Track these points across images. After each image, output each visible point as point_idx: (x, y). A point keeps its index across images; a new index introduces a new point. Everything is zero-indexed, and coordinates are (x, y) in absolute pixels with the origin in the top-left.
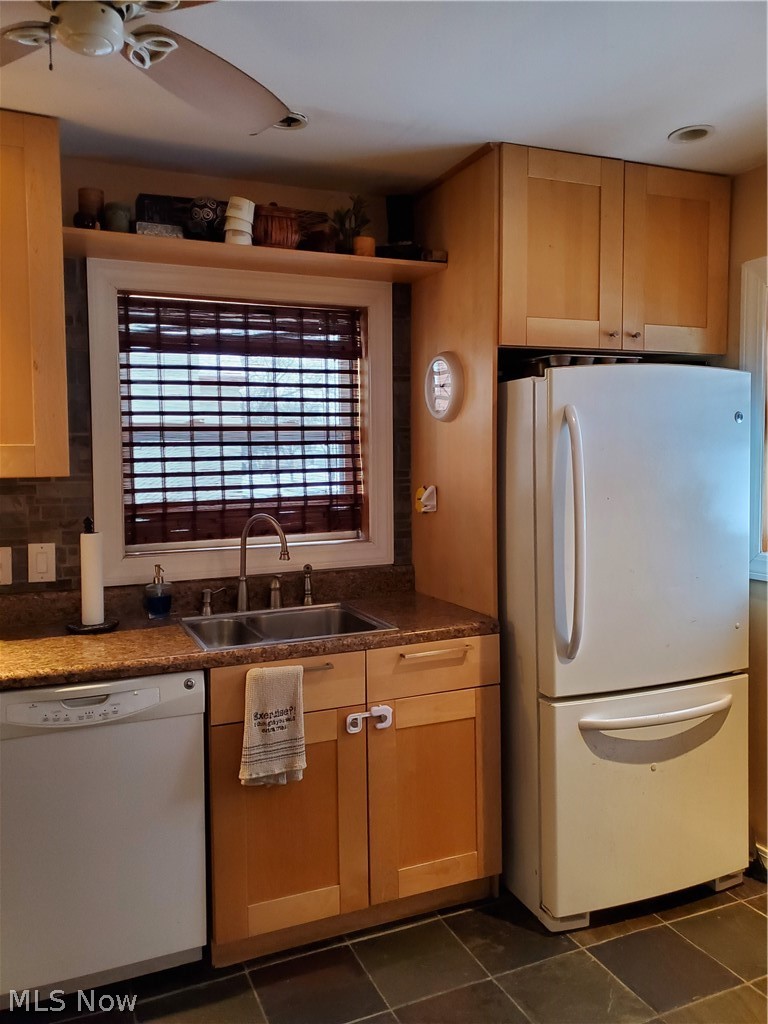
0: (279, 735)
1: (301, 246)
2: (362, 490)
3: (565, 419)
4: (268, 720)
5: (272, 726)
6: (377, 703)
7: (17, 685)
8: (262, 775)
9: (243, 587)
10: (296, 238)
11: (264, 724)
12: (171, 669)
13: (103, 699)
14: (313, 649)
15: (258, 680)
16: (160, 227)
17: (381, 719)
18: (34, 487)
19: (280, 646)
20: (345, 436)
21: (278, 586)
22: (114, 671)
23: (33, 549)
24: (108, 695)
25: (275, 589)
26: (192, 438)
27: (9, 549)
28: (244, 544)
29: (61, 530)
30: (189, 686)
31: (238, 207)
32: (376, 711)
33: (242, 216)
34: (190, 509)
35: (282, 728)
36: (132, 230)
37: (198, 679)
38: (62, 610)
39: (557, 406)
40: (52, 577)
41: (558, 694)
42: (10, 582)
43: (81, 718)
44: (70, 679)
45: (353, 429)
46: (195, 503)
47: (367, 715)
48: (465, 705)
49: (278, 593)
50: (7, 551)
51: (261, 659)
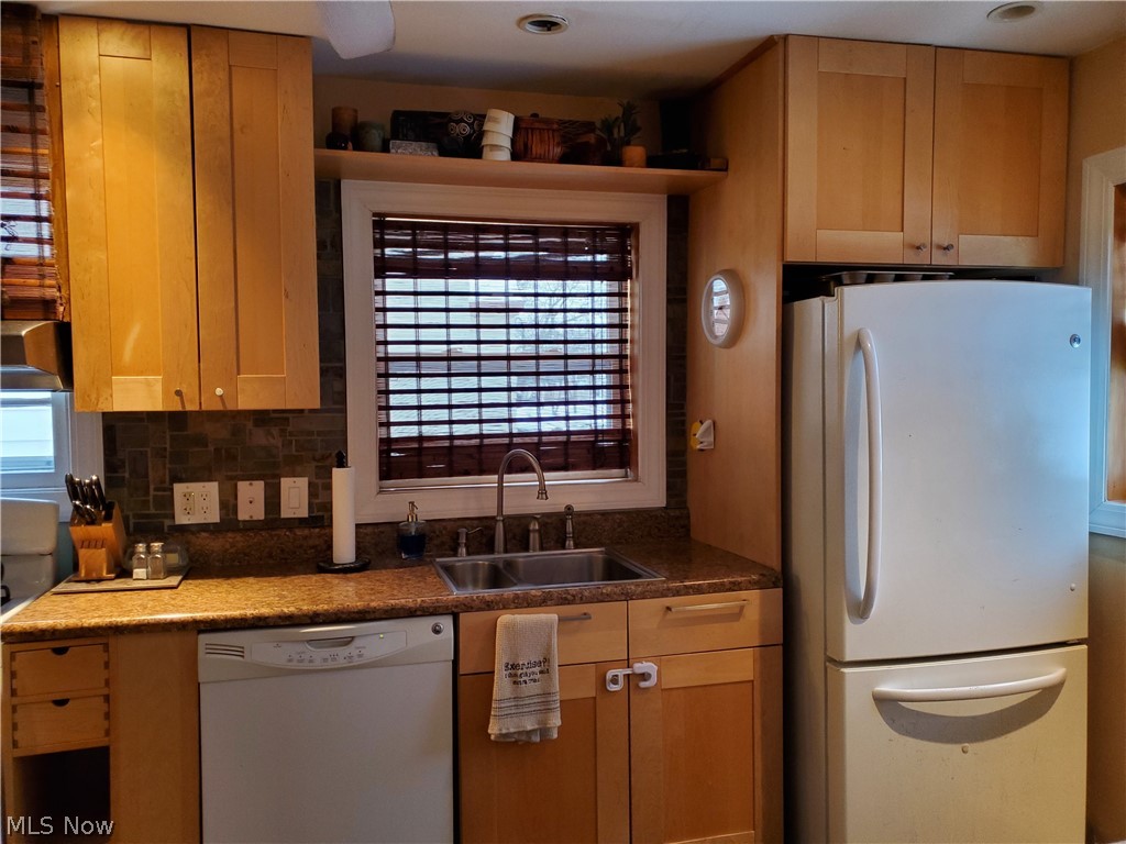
0: (531, 689)
1: (564, 159)
2: (630, 424)
3: (859, 344)
4: (520, 672)
5: (524, 678)
6: (640, 660)
7: (261, 623)
8: (512, 730)
9: (500, 527)
10: (558, 150)
11: (516, 675)
12: (419, 613)
13: (348, 641)
14: (569, 597)
15: (510, 627)
16: (415, 145)
17: (644, 676)
18: (287, 419)
19: (533, 592)
20: (613, 364)
21: (537, 527)
22: (359, 612)
23: (286, 483)
24: (353, 638)
25: (534, 531)
26: (449, 369)
27: (262, 483)
28: (501, 481)
29: (314, 464)
30: (437, 631)
31: (495, 120)
32: (639, 667)
33: (501, 129)
34: (446, 443)
35: (535, 681)
36: (385, 149)
37: (446, 623)
38: (314, 547)
39: (849, 330)
40: (304, 513)
41: (849, 657)
42: (262, 518)
43: (325, 660)
44: (315, 619)
45: (621, 357)
46: (451, 437)
47: (628, 671)
48: (743, 667)
49: (537, 535)
50: (259, 486)
51: (513, 605)
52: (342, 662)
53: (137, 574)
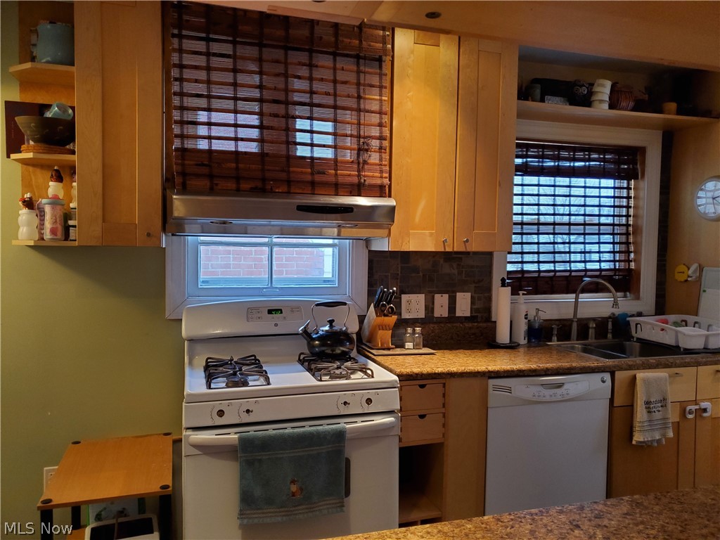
0: (657, 416)
1: (633, 110)
2: (633, 265)
4: (652, 406)
5: (654, 409)
6: (703, 400)
7: (521, 374)
8: (649, 439)
9: (575, 326)
10: (631, 104)
11: (649, 408)
12: (596, 370)
13: (560, 386)
15: (645, 381)
16: (558, 99)
17: (705, 410)
18: (461, 258)
19: (651, 361)
20: (623, 230)
21: (594, 326)
22: (568, 369)
23: (459, 295)
24: (563, 384)
25: (592, 328)
26: (538, 230)
27: (447, 295)
28: (577, 298)
29: (474, 285)
30: (603, 382)
31: (603, 86)
32: (704, 405)
33: (604, 89)
34: (536, 275)
35: (659, 411)
36: (542, 100)
37: (607, 377)
38: (474, 334)
40: (468, 314)
42: (447, 316)
43: (551, 396)
44: (547, 372)
45: (627, 225)
46: (539, 271)
47: (697, 407)
49: (593, 330)
50: (446, 296)
51: (642, 368)
52: (560, 398)
53: (408, 345)
